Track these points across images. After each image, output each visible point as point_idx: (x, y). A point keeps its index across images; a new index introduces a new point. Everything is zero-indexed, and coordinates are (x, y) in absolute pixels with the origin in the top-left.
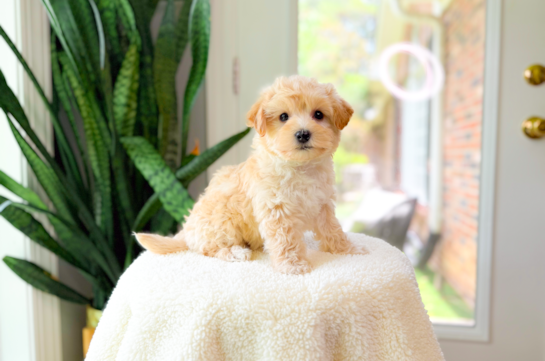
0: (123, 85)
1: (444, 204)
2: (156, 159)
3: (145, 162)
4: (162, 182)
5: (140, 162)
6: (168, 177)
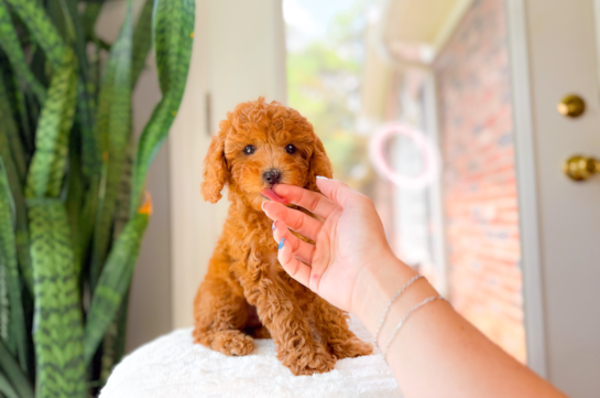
0: (49, 123)
2: (64, 256)
3: (48, 253)
4: (56, 296)
5: (39, 249)
6: (68, 294)
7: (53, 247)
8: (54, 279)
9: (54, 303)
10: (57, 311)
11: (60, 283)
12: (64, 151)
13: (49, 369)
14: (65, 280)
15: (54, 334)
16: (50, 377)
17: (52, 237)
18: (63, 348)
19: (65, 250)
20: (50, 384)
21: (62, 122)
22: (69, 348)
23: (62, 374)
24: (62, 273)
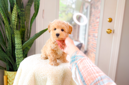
0: (13, 15)
1: (88, 45)
5: (16, 39)
7: (18, 39)
8: (18, 44)
9: (18, 48)
10: (18, 49)
11: (19, 45)
12: (16, 20)
13: (18, 58)
14: (20, 44)
15: (18, 53)
16: (18, 59)
17: (18, 37)
18: (20, 55)
19: (20, 39)
20: (18, 60)
21: (16, 15)
22: (21, 55)
23: (19, 59)
24: (19, 43)
